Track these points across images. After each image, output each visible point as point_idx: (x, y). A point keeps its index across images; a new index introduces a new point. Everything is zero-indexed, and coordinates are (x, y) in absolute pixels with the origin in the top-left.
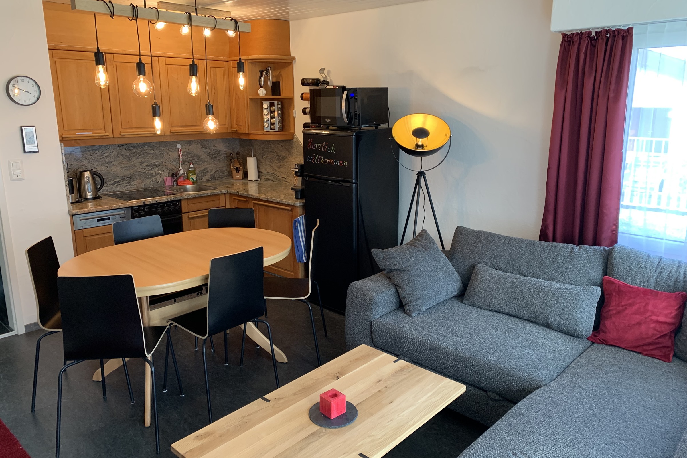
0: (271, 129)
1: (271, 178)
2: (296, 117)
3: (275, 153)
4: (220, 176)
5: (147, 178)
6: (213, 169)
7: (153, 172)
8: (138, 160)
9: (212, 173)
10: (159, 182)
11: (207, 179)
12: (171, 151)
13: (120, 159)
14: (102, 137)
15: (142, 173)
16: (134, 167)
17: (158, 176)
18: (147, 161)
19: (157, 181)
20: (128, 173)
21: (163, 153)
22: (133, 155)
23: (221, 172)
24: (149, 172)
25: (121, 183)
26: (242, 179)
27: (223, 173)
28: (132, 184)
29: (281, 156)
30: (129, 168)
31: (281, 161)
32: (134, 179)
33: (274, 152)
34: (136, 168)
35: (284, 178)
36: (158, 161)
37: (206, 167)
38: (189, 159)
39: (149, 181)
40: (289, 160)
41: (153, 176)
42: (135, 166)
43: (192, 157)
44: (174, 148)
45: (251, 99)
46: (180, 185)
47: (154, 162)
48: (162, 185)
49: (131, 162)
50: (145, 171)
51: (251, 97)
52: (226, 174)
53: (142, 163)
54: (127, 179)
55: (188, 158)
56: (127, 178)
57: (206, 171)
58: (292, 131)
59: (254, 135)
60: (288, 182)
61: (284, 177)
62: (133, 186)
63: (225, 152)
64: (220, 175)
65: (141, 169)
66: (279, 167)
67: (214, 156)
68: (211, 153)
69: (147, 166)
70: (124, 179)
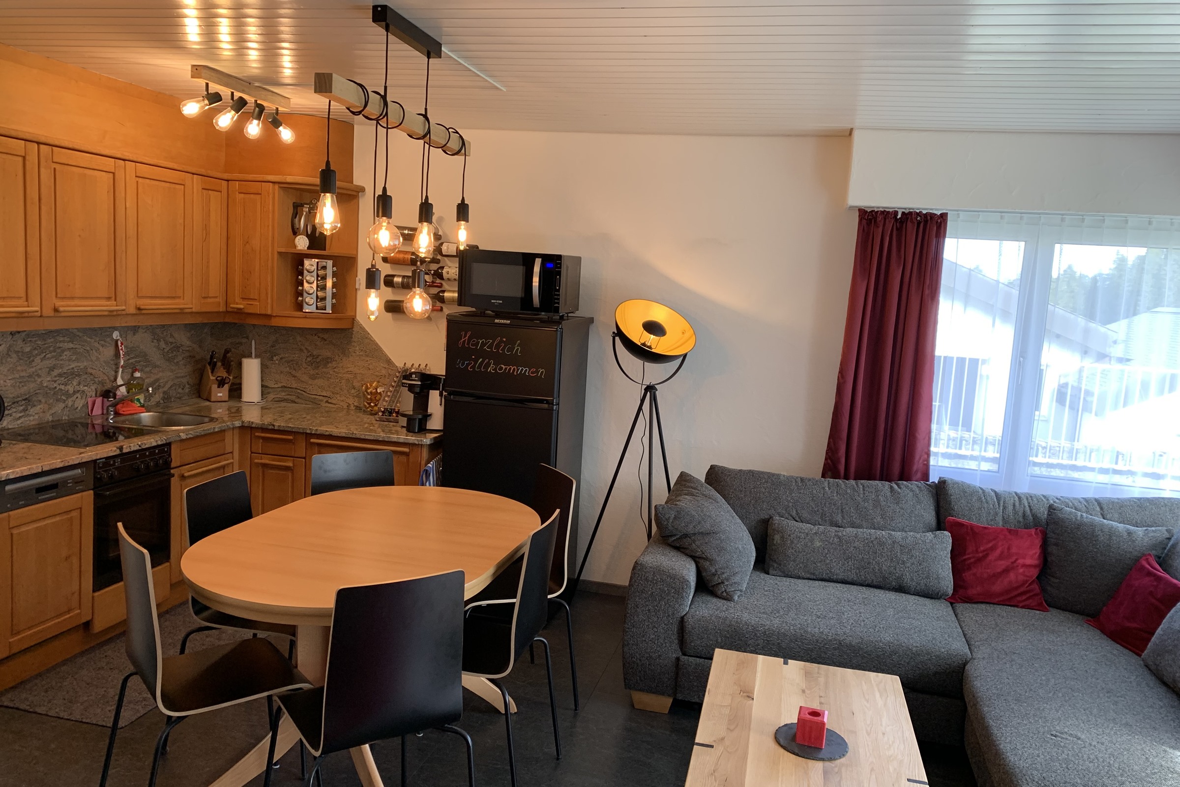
0: (317, 308)
1: (293, 398)
2: (359, 289)
3: (305, 351)
4: (178, 395)
5: (58, 400)
6: (167, 382)
7: (69, 387)
8: (45, 362)
9: (165, 389)
10: (79, 408)
11: (158, 400)
12: (103, 346)
13: (12, 360)
14: (21, 315)
15: (50, 389)
16: (36, 378)
17: (78, 395)
18: (61, 364)
19: (76, 406)
20: (24, 390)
21: (88, 348)
22: (36, 352)
23: (180, 387)
24: (62, 387)
25: (10, 412)
26: (227, 399)
27: (183, 389)
28: (30, 413)
29: (320, 357)
30: (27, 378)
31: (318, 367)
32: (36, 403)
33: (301, 350)
34: (39, 380)
35: (324, 396)
36: (79, 364)
37: (158, 377)
38: (131, 361)
39: (62, 405)
40: (341, 365)
41: (69, 396)
42: (39, 376)
43: (136, 357)
44: (108, 339)
45: (280, 253)
46: (123, 413)
47: (71, 367)
48: (83, 415)
49: (33, 367)
50: (55, 385)
51: (283, 250)
52: (187, 390)
53: (52, 369)
54: (24, 402)
55: (129, 359)
56: (24, 400)
57: (157, 384)
58: (349, 313)
59: (284, 318)
60: (334, 404)
61: (325, 395)
62: (32, 418)
63: (188, 349)
64: (179, 393)
65: (49, 381)
66: (313, 378)
67: (170, 356)
68: (166, 350)
69: (60, 375)
70: (17, 402)
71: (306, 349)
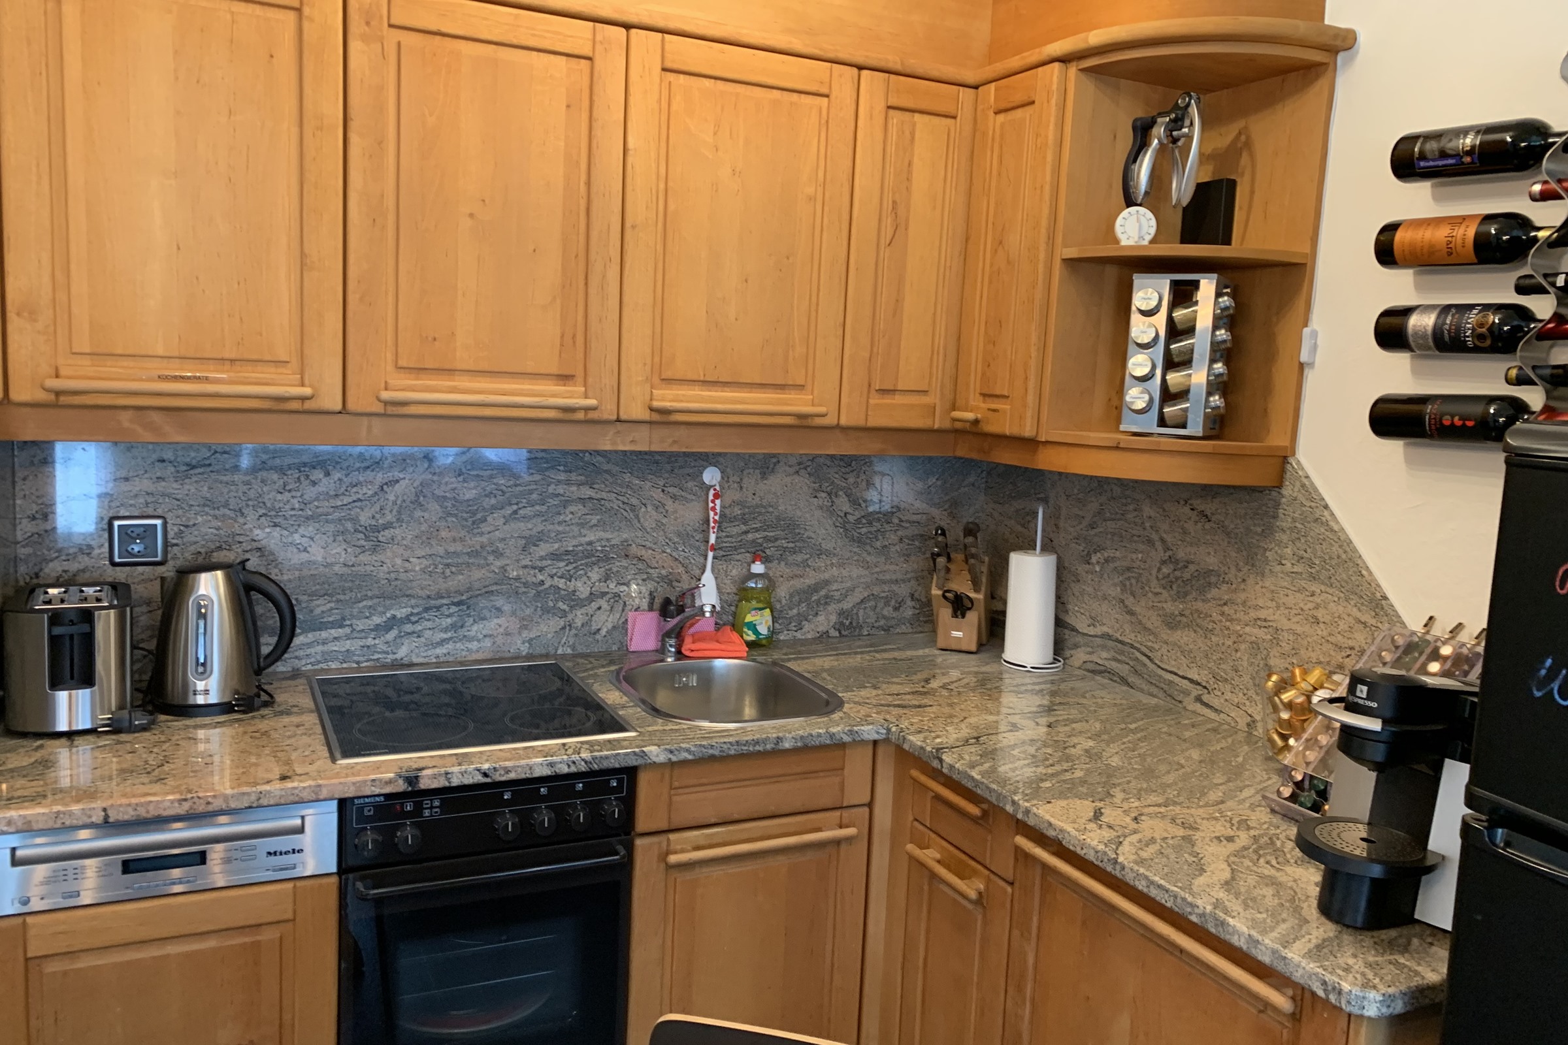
0: (1162, 422)
1: (1124, 670)
2: (1311, 365)
3: (1158, 544)
4: (882, 622)
5: (546, 610)
6: (853, 589)
7: (579, 584)
8: (514, 525)
9: (847, 605)
10: (603, 632)
11: (821, 629)
12: (674, 498)
13: (426, 515)
14: (278, 406)
15: (526, 584)
16: (491, 558)
17: (603, 603)
18: (558, 533)
19: (594, 627)
20: (458, 581)
21: (634, 501)
22: (493, 501)
23: (887, 604)
24: (561, 583)
25: (418, 627)
26: (973, 648)
27: (896, 609)
28: (472, 633)
29: (1192, 568)
30: (466, 558)
31: (1186, 594)
32: (486, 613)
33: (1150, 542)
34: (498, 563)
35: (1191, 681)
36: (608, 535)
37: (827, 576)
38: (750, 536)
39: (556, 623)
40: (1243, 596)
41: (575, 601)
42: (498, 554)
43: (767, 527)
44: (690, 484)
45: (1072, 264)
46: (691, 654)
47: (587, 539)
48: (615, 648)
49: (482, 534)
50: (541, 577)
51: (1072, 253)
52: (909, 613)
53: (531, 541)
54: (454, 609)
55: (746, 532)
56: (454, 604)
57: (823, 593)
58: (1276, 439)
59: (1064, 449)
60: (1216, 710)
61: (1196, 677)
62: (474, 645)
63: (915, 518)
64: (884, 617)
65: (525, 567)
66: (1172, 623)
67: (864, 530)
68: (851, 518)
69: (555, 556)
70: (438, 608)
71: (1162, 540)
